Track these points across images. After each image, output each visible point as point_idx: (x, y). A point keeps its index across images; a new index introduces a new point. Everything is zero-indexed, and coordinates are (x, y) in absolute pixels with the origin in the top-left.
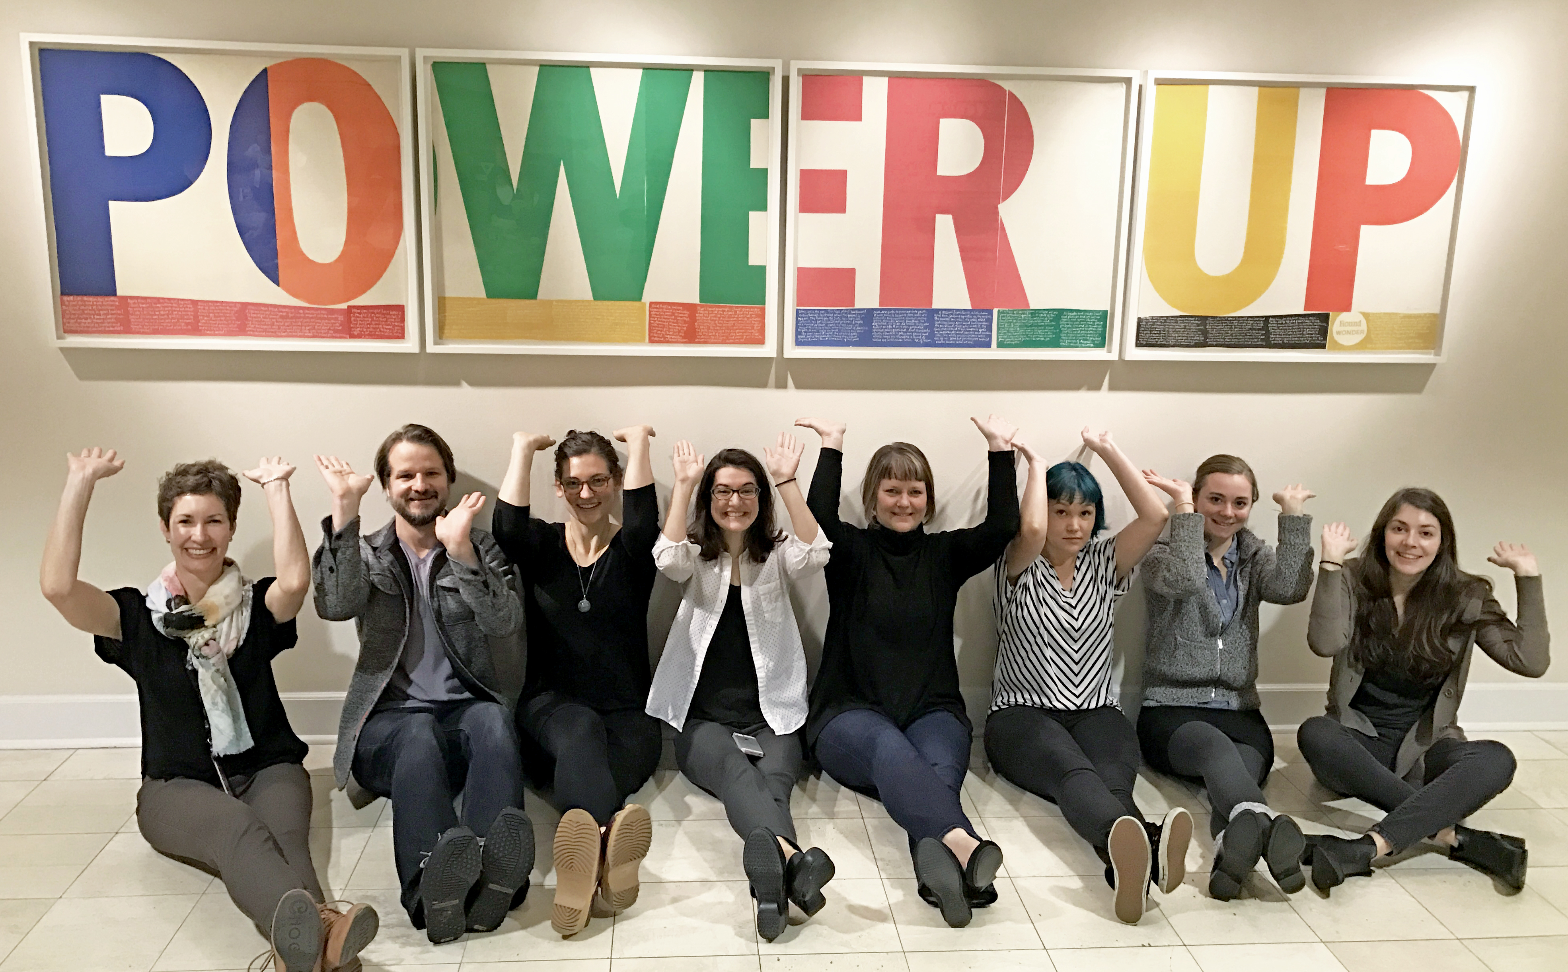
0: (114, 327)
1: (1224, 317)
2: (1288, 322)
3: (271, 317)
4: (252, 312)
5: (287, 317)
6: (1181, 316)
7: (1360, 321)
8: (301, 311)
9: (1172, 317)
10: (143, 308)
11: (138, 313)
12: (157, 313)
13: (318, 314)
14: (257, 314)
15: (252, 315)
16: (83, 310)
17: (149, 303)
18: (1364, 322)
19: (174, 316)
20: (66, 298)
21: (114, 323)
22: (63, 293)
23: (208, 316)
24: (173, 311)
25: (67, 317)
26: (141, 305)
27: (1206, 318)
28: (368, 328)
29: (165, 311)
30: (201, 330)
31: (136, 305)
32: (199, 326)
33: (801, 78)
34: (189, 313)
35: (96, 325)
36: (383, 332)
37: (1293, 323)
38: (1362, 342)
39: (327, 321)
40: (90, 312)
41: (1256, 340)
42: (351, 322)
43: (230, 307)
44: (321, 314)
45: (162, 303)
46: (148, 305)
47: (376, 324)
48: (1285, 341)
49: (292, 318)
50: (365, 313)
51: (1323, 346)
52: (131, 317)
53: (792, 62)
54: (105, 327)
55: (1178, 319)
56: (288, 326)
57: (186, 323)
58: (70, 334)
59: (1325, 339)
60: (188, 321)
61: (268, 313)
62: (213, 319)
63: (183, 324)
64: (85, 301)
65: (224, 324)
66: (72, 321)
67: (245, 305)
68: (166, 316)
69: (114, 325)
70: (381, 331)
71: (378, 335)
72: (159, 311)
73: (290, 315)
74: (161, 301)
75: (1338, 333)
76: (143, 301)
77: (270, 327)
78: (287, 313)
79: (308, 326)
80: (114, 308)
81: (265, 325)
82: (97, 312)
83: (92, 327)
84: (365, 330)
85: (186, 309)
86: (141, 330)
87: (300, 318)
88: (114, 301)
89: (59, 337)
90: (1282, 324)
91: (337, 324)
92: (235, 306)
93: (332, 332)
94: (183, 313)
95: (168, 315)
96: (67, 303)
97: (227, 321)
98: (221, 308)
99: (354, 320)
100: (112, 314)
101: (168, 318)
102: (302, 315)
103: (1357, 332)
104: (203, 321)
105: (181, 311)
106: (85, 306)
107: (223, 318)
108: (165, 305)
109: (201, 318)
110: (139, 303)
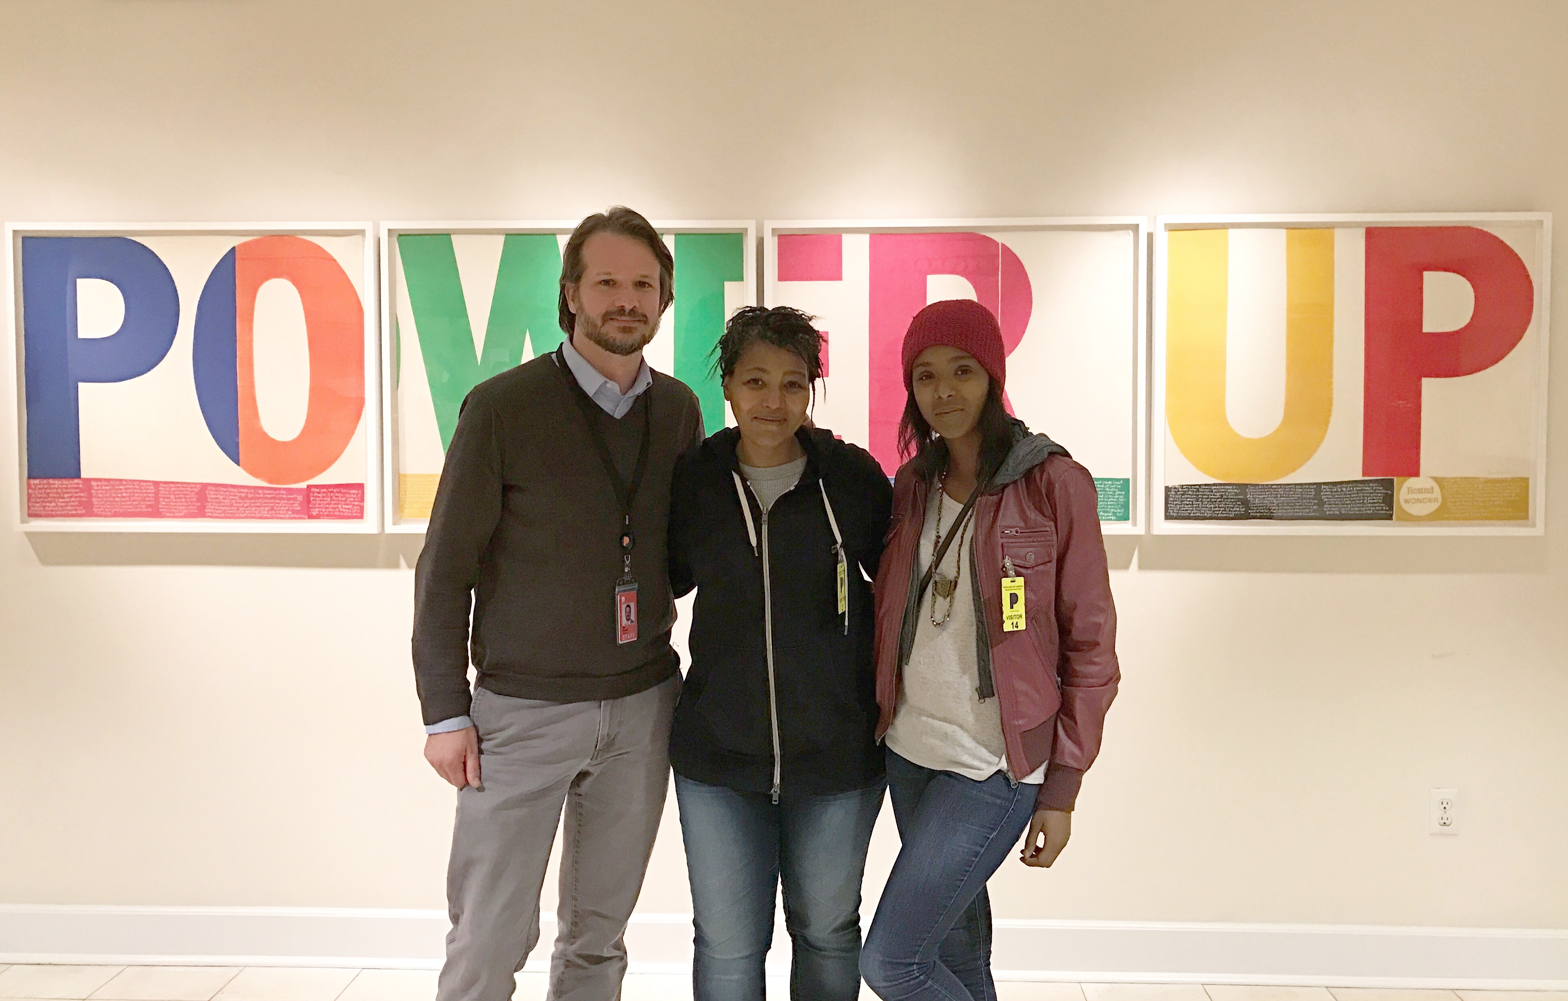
0: (76, 510)
1: (1267, 485)
2: (1344, 489)
3: (231, 497)
4: (212, 493)
5: (246, 498)
6: (1214, 485)
7: (1432, 488)
8: (260, 492)
9: (1206, 485)
10: (106, 490)
11: (100, 495)
12: (119, 495)
13: (277, 494)
14: (217, 495)
15: (212, 496)
16: (48, 494)
17: (112, 485)
18: (1437, 489)
19: (136, 498)
20: (32, 481)
21: (77, 506)
22: (30, 477)
23: (169, 498)
24: (134, 493)
25: (33, 500)
26: (103, 488)
27: (1246, 485)
28: (328, 508)
29: (127, 493)
30: (161, 513)
31: (100, 488)
32: (159, 508)
33: (776, 238)
34: (150, 495)
35: (60, 509)
36: (342, 512)
37: (1350, 491)
38: (1437, 511)
39: (286, 501)
40: (55, 495)
41: (1307, 511)
42: (310, 502)
43: (191, 488)
44: (280, 494)
45: (125, 485)
46: (111, 487)
47: (335, 504)
48: (1343, 512)
49: (251, 499)
50: (324, 492)
51: (1390, 517)
52: (94, 499)
53: (766, 222)
54: (68, 510)
55: (1213, 487)
56: (247, 507)
57: (147, 505)
58: (34, 518)
59: (1391, 508)
60: (148, 503)
61: (228, 493)
62: (174, 500)
63: (144, 506)
64: (50, 484)
65: (184, 506)
66: (38, 505)
67: (205, 486)
68: (127, 499)
69: (77, 508)
70: (340, 511)
71: (336, 516)
72: (121, 493)
73: (250, 496)
74: (124, 483)
75: (1407, 501)
76: (106, 483)
77: (228, 508)
78: (247, 493)
79: (268, 506)
80: (78, 490)
81: (223, 506)
82: (62, 495)
83: (56, 511)
84: (324, 510)
85: (148, 491)
86: (103, 513)
87: (259, 498)
88: (78, 484)
89: (23, 521)
90: (1337, 491)
91: (296, 505)
92: (196, 487)
93: (290, 513)
94: (145, 495)
95: (129, 497)
96: (33, 487)
97: (187, 502)
98: (181, 489)
99: (313, 500)
100: (75, 497)
101: (130, 501)
102: (261, 496)
103: (1430, 500)
104: (164, 503)
105: (143, 493)
106: (50, 489)
107: (183, 500)
108: (127, 487)
109: (161, 499)
110: (102, 486)
